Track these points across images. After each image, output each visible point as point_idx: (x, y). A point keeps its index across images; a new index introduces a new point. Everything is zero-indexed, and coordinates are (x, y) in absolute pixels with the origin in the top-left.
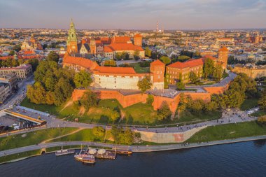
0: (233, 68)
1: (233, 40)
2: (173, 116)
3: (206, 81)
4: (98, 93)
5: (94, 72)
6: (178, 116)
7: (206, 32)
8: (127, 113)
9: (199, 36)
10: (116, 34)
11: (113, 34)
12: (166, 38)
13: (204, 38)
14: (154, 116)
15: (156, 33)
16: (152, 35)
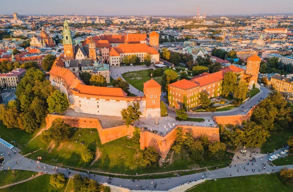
0: (270, 79)
1: (286, 31)
2: (163, 160)
3: (223, 104)
4: (76, 121)
5: (74, 92)
6: (171, 160)
7: (256, 18)
8: (104, 152)
9: (244, 25)
10: (148, 22)
11: (145, 22)
12: (203, 29)
13: (250, 28)
14: (138, 160)
15: (195, 21)
16: (189, 23)
